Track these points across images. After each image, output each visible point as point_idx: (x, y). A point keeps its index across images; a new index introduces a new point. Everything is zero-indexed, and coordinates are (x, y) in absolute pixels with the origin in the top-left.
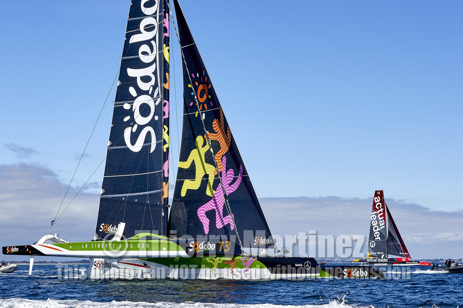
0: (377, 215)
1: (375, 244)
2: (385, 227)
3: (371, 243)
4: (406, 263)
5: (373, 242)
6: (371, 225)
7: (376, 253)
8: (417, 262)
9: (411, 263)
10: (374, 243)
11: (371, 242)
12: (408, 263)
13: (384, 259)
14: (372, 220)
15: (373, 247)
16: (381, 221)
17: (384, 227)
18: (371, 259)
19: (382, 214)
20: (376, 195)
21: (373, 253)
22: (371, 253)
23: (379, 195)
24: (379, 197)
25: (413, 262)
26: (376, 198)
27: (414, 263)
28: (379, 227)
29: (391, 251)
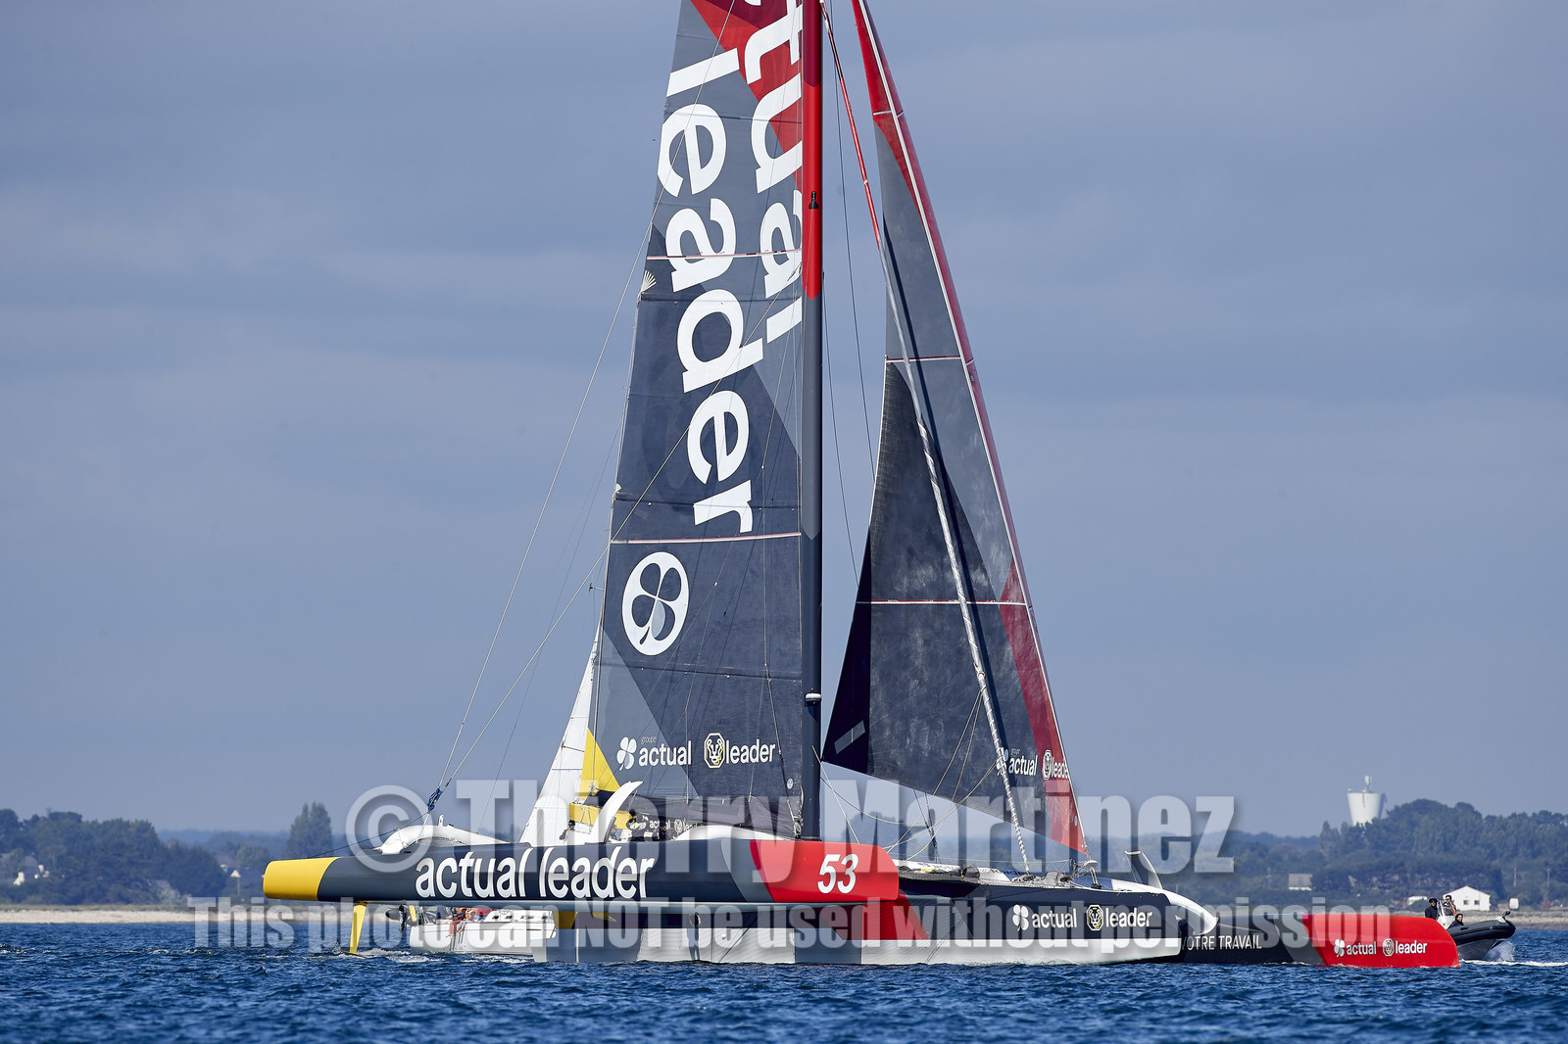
1: (680, 606)
3: (634, 589)
5: (666, 562)
6: (646, 284)
10: (671, 589)
11: (642, 566)
14: (672, 184)
15: (653, 648)
16: (776, 218)
22: (628, 745)
28: (758, 305)
29: (906, 718)
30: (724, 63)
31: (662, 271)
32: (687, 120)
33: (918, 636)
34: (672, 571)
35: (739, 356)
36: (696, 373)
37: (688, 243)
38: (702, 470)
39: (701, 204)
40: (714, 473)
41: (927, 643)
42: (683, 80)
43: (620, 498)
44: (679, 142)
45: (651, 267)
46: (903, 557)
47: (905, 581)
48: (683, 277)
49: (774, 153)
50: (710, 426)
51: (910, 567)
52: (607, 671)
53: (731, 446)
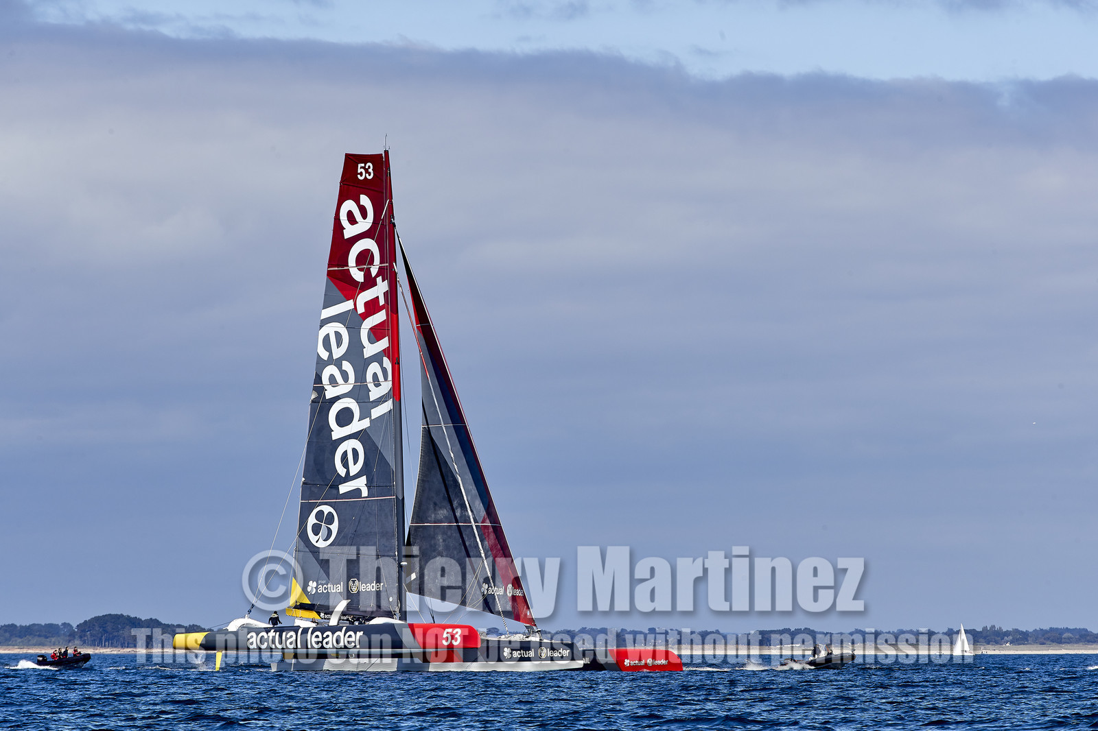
1: (335, 527)
2: (397, 413)
3: (312, 520)
5: (327, 509)
6: (313, 397)
10: (330, 519)
11: (315, 511)
14: (324, 355)
15: (322, 544)
16: (374, 368)
17: (387, 406)
20: (350, 187)
23: (366, 187)
24: (365, 200)
26: (349, 205)
28: (366, 406)
30: (348, 305)
31: (320, 390)
32: (330, 329)
33: (440, 538)
34: (330, 513)
35: (357, 425)
36: (337, 432)
37: (333, 380)
38: (342, 471)
39: (338, 363)
40: (348, 472)
41: (444, 541)
42: (327, 313)
43: (304, 483)
44: (327, 339)
45: (315, 389)
46: (432, 506)
47: (433, 515)
48: (330, 393)
49: (371, 342)
50: (345, 454)
51: (435, 510)
52: (301, 554)
53: (355, 462)
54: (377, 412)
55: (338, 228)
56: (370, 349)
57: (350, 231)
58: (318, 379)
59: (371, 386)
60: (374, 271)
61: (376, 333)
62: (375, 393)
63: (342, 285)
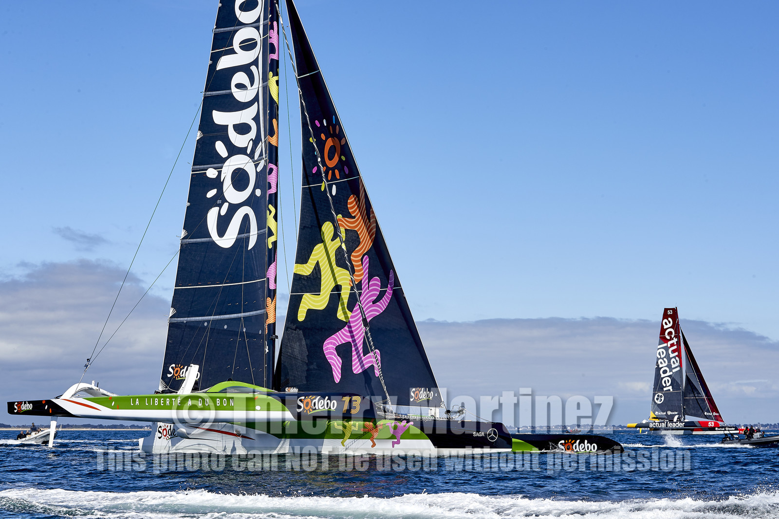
0: (666, 349)
1: (663, 399)
2: (681, 371)
3: (656, 397)
4: (716, 430)
5: (660, 394)
6: (656, 366)
7: (665, 413)
8: (734, 429)
9: (724, 429)
10: (661, 397)
11: (656, 395)
12: (719, 429)
13: (678, 424)
14: (659, 357)
15: (659, 403)
16: (673, 360)
17: (678, 369)
18: (657, 424)
19: (675, 347)
20: (666, 316)
21: (659, 414)
22: (657, 413)
23: (670, 316)
24: (670, 319)
25: (727, 429)
26: (665, 320)
27: (729, 429)
28: (671, 369)
29: (690, 409)
30: (665, 345)
31: (658, 365)
32: (661, 350)
33: (691, 401)
35: (668, 374)
36: (663, 375)
37: (661, 363)
38: (664, 385)
39: (663, 359)
43: (654, 388)
44: (659, 353)
48: (661, 366)
52: (653, 405)
54: (674, 371)
55: (662, 326)
56: (672, 355)
57: (665, 327)
58: (657, 363)
59: (672, 364)
60: (673, 336)
61: (674, 351)
62: (673, 366)
63: (663, 340)
